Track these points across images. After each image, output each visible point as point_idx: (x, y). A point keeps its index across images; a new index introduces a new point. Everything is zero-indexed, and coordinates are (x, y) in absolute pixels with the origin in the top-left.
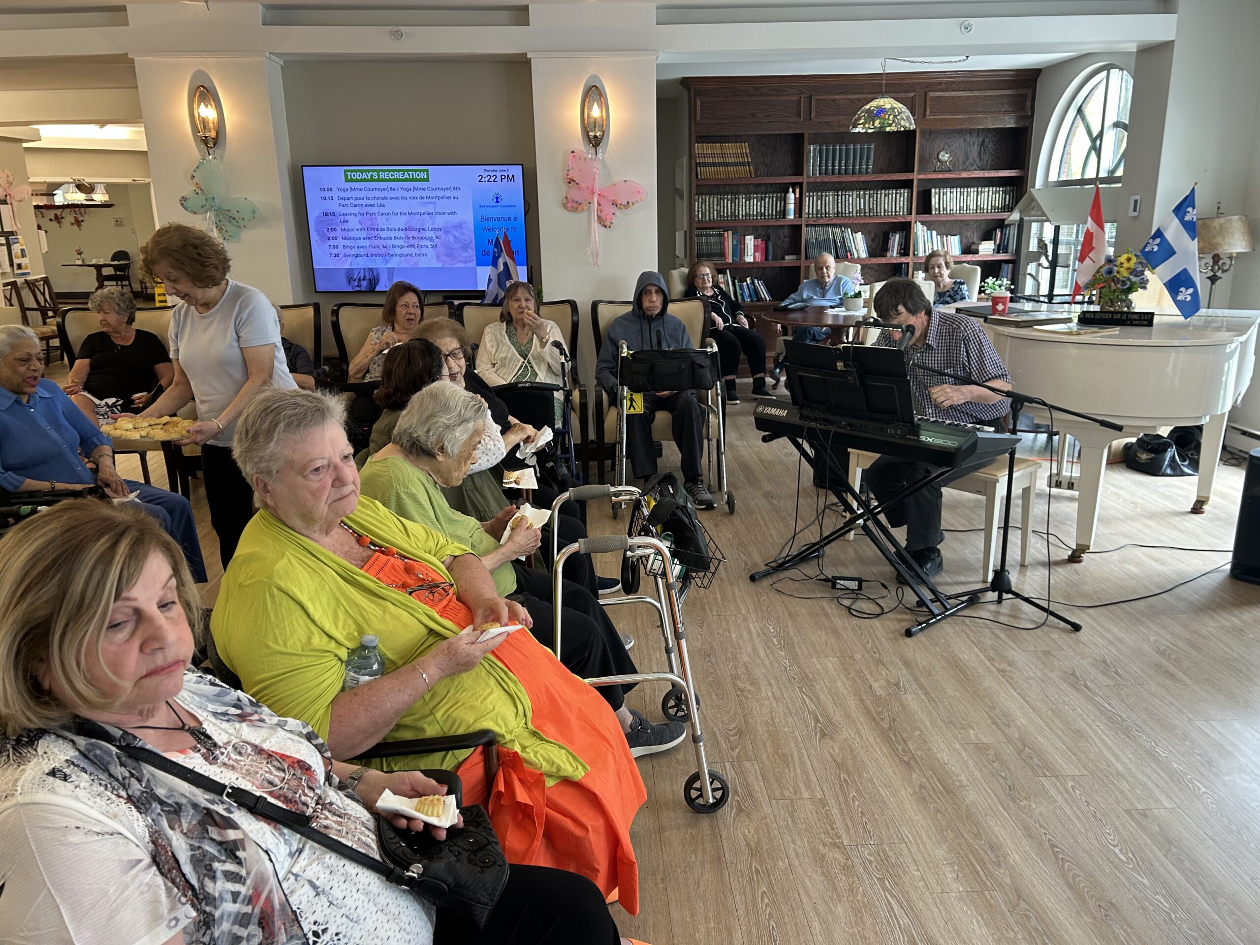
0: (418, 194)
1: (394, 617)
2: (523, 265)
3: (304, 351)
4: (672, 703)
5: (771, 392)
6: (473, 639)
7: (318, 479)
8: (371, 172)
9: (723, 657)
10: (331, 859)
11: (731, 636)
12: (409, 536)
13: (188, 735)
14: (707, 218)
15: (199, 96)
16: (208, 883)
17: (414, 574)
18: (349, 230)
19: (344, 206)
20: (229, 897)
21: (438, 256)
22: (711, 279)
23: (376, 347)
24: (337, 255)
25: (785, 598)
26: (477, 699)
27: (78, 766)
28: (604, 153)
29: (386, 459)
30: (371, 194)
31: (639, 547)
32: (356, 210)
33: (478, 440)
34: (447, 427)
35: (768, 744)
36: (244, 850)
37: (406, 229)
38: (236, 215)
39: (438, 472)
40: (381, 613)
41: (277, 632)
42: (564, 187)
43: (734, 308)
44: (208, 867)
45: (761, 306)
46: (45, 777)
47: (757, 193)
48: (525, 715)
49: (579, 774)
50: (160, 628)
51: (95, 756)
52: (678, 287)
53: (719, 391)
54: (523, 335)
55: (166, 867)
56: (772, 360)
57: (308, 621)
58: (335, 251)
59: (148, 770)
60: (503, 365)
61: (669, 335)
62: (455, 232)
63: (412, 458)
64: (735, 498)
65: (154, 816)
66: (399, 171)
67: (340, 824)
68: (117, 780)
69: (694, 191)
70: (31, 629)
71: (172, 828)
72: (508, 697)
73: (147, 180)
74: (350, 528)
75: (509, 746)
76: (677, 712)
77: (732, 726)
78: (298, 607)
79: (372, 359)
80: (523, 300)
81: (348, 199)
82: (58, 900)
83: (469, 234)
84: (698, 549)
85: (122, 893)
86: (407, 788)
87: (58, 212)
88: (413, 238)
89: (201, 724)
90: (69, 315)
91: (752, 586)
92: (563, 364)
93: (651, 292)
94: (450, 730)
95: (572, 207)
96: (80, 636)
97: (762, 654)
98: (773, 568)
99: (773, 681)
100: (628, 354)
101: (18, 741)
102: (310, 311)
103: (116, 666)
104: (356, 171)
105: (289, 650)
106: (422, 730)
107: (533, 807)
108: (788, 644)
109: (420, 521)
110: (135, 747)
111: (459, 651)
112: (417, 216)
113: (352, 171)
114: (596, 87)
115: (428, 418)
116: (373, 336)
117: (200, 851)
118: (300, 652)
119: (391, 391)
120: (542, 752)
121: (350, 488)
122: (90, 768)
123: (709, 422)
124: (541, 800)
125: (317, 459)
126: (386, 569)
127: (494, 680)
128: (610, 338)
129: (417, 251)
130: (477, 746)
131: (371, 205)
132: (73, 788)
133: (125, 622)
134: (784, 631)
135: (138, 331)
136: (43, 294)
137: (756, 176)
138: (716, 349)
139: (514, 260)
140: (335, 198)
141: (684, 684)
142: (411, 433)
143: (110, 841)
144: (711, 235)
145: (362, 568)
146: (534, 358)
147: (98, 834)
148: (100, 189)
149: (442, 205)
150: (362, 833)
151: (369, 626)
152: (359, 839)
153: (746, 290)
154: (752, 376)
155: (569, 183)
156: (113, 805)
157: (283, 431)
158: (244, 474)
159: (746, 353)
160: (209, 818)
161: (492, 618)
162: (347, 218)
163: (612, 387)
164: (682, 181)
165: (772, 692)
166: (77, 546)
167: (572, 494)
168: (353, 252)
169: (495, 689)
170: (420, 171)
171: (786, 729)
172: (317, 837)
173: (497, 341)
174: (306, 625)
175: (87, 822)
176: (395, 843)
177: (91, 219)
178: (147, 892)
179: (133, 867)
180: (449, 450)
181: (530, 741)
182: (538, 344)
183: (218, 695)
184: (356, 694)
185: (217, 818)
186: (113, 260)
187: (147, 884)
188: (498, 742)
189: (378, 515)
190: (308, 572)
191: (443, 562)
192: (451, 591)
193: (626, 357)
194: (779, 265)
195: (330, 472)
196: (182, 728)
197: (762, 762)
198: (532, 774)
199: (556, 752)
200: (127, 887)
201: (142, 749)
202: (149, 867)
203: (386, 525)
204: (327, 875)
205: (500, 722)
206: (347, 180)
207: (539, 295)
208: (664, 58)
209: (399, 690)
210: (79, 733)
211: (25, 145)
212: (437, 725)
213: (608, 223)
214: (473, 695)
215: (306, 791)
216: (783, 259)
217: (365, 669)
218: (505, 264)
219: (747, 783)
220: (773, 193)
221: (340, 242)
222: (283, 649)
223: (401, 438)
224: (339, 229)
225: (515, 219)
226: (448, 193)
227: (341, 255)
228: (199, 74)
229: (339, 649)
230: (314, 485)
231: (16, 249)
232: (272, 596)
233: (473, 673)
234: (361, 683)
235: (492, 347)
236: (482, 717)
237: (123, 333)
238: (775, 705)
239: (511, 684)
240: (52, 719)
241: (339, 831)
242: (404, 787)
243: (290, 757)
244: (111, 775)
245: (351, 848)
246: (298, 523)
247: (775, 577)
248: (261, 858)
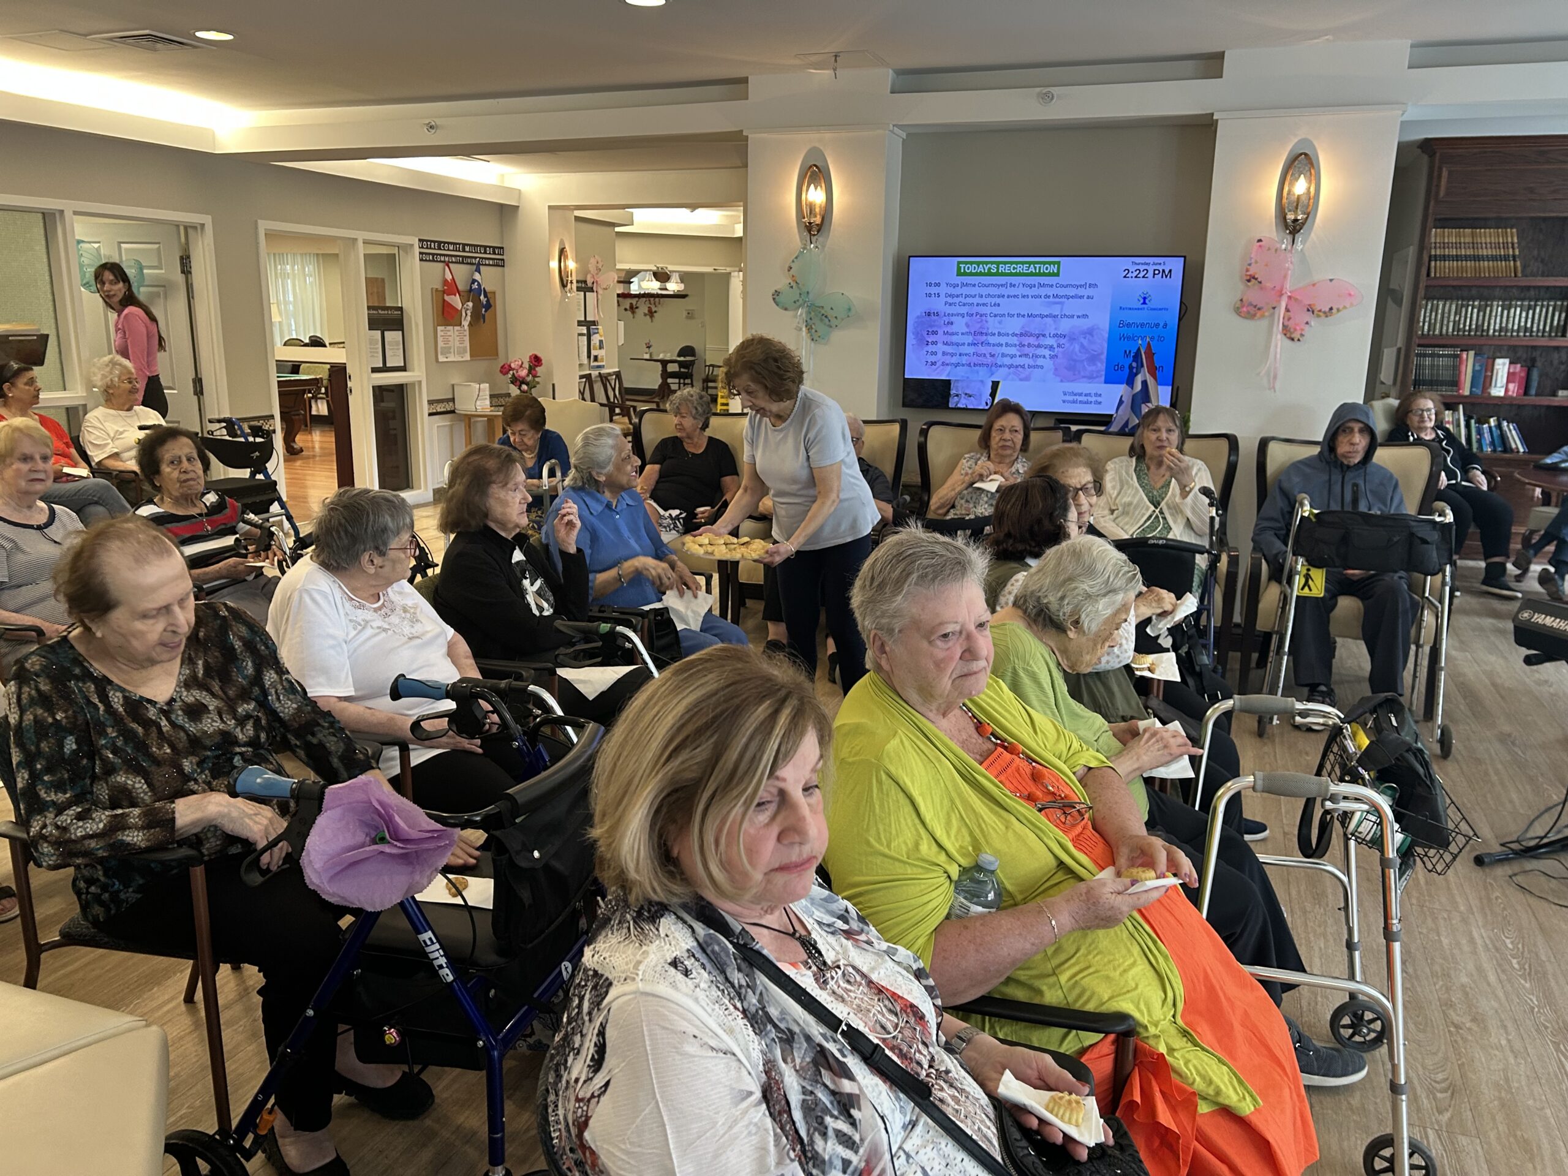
0: (1043, 291)
1: (1019, 837)
2: (1166, 384)
3: (882, 475)
4: (1346, 1020)
5: (1513, 585)
6: (1121, 889)
7: (946, 647)
8: (990, 264)
9: (1427, 970)
10: (948, 1147)
11: (1440, 941)
12: (1035, 732)
13: (798, 944)
14: (1437, 332)
15: (811, 176)
16: (817, 1138)
17: (1042, 784)
18: (953, 334)
19: (950, 304)
20: (839, 1164)
21: (1056, 369)
22: (1433, 417)
23: (967, 478)
24: (934, 364)
25: (1533, 901)
26: (1115, 969)
27: (697, 960)
28: (1303, 242)
29: (1004, 625)
30: (985, 291)
31: (1345, 798)
32: (964, 310)
33: (1124, 617)
34: (1088, 596)
35: (1499, 1117)
36: (860, 1109)
37: (1022, 335)
38: (830, 313)
39: (1065, 652)
40: (1003, 828)
41: (881, 827)
42: (1241, 286)
43: (1466, 459)
44: (819, 1120)
45: (1509, 460)
46: (667, 967)
47: (1522, 300)
48: (1174, 1005)
49: (1246, 1108)
50: (802, 819)
51: (713, 951)
52: (1381, 426)
53: (1448, 579)
54: (1157, 477)
55: (777, 1107)
56: (1519, 539)
57: (917, 821)
58: (933, 359)
59: (762, 979)
60: (1125, 513)
61: (1371, 491)
62: (1082, 340)
63: (1035, 628)
64: (1454, 734)
65: (768, 1042)
66: (1023, 263)
67: (958, 1102)
68: (733, 986)
69: (1422, 292)
70: (676, 791)
71: (785, 1061)
72: (1155, 976)
73: (728, 270)
74: (970, 710)
75: (1152, 1042)
76: (1353, 1035)
77: (1440, 1077)
78: (908, 801)
79: (960, 493)
80: (1164, 430)
81: (958, 296)
82: (665, 1118)
83: (1101, 345)
84: (1436, 816)
85: (731, 1128)
86: (1033, 1074)
87: (634, 301)
88: (1029, 345)
89: (810, 934)
90: (647, 416)
91: (1477, 873)
92: (1212, 519)
93: (1352, 430)
94: (1076, 1001)
95: (1248, 312)
96: (724, 812)
97: (1492, 978)
98: (1515, 852)
99: (1510, 1025)
100: (1311, 513)
101: (639, 914)
102: (896, 428)
103: (752, 852)
104: (972, 263)
105: (893, 854)
106: (1040, 992)
107: (1178, 1137)
108: (1536, 972)
109: (1038, 708)
110: (751, 949)
111: (1101, 901)
112: (1038, 319)
113: (966, 263)
114: (1306, 154)
115: (1065, 582)
116: (965, 464)
117: (812, 1097)
118: (905, 859)
119: (1002, 535)
120: (1195, 1062)
121: (982, 663)
122: (708, 966)
123: (1421, 620)
124: (1189, 1129)
125: (949, 623)
126: (1009, 770)
127: (1138, 947)
128: (1281, 489)
129: (1031, 362)
130: (1107, 1033)
131: (984, 305)
132: (692, 987)
133: (769, 802)
134: (1530, 952)
135: (710, 438)
136: (614, 390)
137: (1524, 275)
138: (1450, 518)
139: (1155, 379)
140: (942, 295)
141: (1389, 1005)
142: (1039, 597)
143: (724, 1060)
144: (1439, 356)
145: (981, 764)
146: (1169, 507)
147: (713, 1049)
148: (675, 277)
149: (1071, 307)
150: (982, 1121)
151: (987, 842)
152: (979, 1128)
153: (1487, 435)
154: (1485, 559)
155: (1249, 281)
156: (730, 1018)
157: (916, 584)
158: (859, 628)
159: (1478, 526)
160: (822, 1058)
161: (1140, 861)
162: (953, 319)
163: (1277, 555)
164: (1405, 283)
165: (1509, 1041)
166: (738, 707)
167: (1238, 704)
168: (954, 360)
169: (1139, 962)
170: (1050, 263)
171: (1531, 1102)
172: (936, 1114)
173: (1121, 481)
174: (914, 825)
175: (703, 1032)
176: (1023, 1148)
177: (664, 310)
178: (755, 1134)
179: (744, 1099)
180: (1086, 625)
181: (1179, 1042)
182: (1178, 491)
183: (825, 900)
184: (966, 927)
185: (831, 1060)
186: (679, 355)
187: (756, 1124)
188: (1138, 1034)
189: (1002, 698)
190: (921, 760)
191: (1074, 773)
192: (1086, 816)
193: (1308, 518)
194: (1546, 403)
195: (961, 641)
196: (793, 935)
197: (1489, 1144)
198: (1181, 1090)
199: (1215, 1067)
200: (736, 1122)
201: (759, 953)
202: (759, 1104)
203: (1010, 713)
204: (942, 1167)
205: (1142, 1006)
206: (959, 274)
207: (1185, 422)
208: (1412, 113)
209: (1020, 934)
210: (698, 919)
211: (617, 229)
212: (1060, 991)
213: (1296, 336)
214: (1110, 962)
215: (921, 1046)
216: (1554, 394)
217: (978, 897)
218: (1145, 383)
219: (1462, 1168)
220: (1550, 299)
221: (940, 348)
222: (886, 851)
223: (1025, 601)
224: (940, 332)
225: (1165, 325)
226: (1081, 292)
227: (938, 364)
228: (815, 152)
229: (950, 864)
230: (940, 654)
231: (595, 339)
232: (880, 782)
233: (1111, 931)
234: (971, 914)
235: (1114, 488)
236: (1119, 995)
237: (696, 440)
238: (1512, 1060)
239: (1161, 959)
240: (675, 894)
241: (957, 1111)
242: (1029, 1072)
243: (902, 998)
244: (727, 979)
245: (970, 1138)
246: (914, 696)
247: (1516, 867)
248: (877, 1125)
